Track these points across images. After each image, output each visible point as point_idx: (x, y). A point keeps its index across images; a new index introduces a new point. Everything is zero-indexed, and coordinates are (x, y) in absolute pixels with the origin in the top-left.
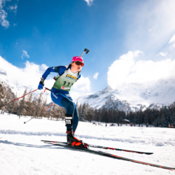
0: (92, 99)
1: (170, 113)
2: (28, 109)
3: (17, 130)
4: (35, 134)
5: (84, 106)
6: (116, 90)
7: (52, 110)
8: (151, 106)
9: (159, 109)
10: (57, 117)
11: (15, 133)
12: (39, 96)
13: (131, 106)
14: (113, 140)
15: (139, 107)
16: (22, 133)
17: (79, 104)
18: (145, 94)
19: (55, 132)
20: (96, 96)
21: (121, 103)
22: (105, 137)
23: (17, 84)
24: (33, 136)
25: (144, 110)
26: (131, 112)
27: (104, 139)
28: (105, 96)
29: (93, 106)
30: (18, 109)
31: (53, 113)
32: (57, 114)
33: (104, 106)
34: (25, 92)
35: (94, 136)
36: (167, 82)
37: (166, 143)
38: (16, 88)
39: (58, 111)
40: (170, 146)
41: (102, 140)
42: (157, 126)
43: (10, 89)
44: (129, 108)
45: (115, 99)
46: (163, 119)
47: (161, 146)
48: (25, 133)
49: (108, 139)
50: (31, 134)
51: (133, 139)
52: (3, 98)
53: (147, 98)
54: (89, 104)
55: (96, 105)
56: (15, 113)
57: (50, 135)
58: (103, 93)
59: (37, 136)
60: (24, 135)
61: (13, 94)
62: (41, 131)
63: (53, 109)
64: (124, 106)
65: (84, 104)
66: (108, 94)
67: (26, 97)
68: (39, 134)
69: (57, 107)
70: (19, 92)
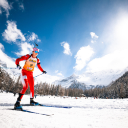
1: (107, 90)
2: (21, 88)
5: (58, 87)
6: (78, 77)
8: (97, 86)
9: (102, 88)
10: (41, 94)
15: (90, 87)
17: (55, 85)
18: (94, 79)
20: (65, 81)
21: (80, 85)
23: (14, 72)
25: (93, 88)
26: (86, 90)
28: (71, 80)
29: (64, 87)
30: (14, 89)
31: (38, 91)
32: (41, 92)
33: (70, 87)
36: (106, 72)
38: (13, 75)
39: (41, 90)
42: (100, 98)
43: (8, 75)
44: (85, 87)
45: (77, 82)
46: (103, 94)
52: (3, 81)
53: (95, 82)
56: (11, 92)
58: (70, 78)
61: (10, 78)
63: (38, 89)
64: (82, 86)
65: (59, 85)
66: (73, 79)
67: (20, 81)
69: (41, 88)
70: (15, 77)
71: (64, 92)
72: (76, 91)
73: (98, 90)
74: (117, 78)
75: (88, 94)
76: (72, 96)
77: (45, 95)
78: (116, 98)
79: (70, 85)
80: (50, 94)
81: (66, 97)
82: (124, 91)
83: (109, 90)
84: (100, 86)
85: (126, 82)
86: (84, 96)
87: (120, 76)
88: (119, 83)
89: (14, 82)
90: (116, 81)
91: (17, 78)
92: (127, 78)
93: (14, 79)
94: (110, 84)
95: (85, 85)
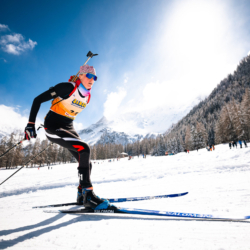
0: (84, 135)
6: (112, 122)
8: (147, 135)
12: (9, 138)
13: (128, 138)
15: (136, 138)
21: (118, 136)
25: (142, 139)
26: (129, 145)
28: (100, 129)
31: (33, 158)
33: (99, 142)
39: (40, 155)
42: (153, 154)
44: (126, 139)
45: (112, 132)
46: (158, 147)
53: (143, 128)
58: (97, 126)
63: (33, 153)
64: (121, 138)
69: (38, 150)
72: (110, 149)
74: (180, 118)
75: (133, 152)
76: (104, 159)
77: (48, 163)
78: (179, 151)
79: (98, 138)
80: (59, 160)
82: (191, 139)
83: (168, 140)
84: (152, 135)
85: (194, 124)
86: (126, 156)
87: (185, 115)
88: (184, 126)
90: (179, 124)
92: (195, 117)
94: (169, 130)
95: (126, 136)
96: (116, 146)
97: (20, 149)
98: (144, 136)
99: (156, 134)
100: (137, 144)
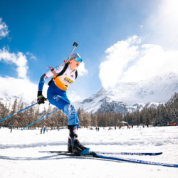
0: (86, 104)
1: (167, 111)
2: (20, 120)
3: (9, 144)
4: (29, 146)
5: (79, 112)
6: (111, 92)
7: (45, 119)
8: (147, 105)
9: (156, 108)
10: (52, 125)
11: (7, 147)
13: (127, 107)
14: (111, 144)
15: (135, 107)
16: (15, 147)
18: (140, 93)
19: (50, 142)
20: (91, 100)
21: (117, 105)
22: (103, 142)
23: (6, 95)
24: (27, 148)
25: (140, 110)
26: (128, 114)
27: (102, 144)
28: (100, 98)
29: (89, 111)
30: (9, 121)
31: (47, 122)
32: (51, 122)
33: (99, 110)
34: (16, 102)
35: (91, 142)
36: (161, 79)
37: (165, 142)
38: (5, 99)
39: (52, 119)
40: (169, 145)
41: (100, 146)
42: (156, 125)
44: (125, 109)
45: (111, 101)
46: (161, 118)
47: (160, 145)
48: (18, 146)
49: (106, 144)
50: (25, 146)
51: (131, 141)
53: (142, 97)
54: (84, 109)
55: (91, 110)
56: (6, 126)
57: (45, 145)
58: (97, 96)
59: (31, 148)
60: (17, 149)
62: (35, 142)
63: (47, 118)
64: (121, 108)
65: (79, 110)
66: (103, 97)
67: (17, 108)
68: (34, 146)
69: (50, 116)
70: (8, 102)
71: (89, 120)
72: (110, 117)
73: (150, 112)
75: (133, 121)
76: (104, 126)
77: (58, 127)
79: (98, 107)
81: (94, 128)
83: (172, 111)
84: (153, 105)
86: (125, 125)
89: (8, 111)
91: (13, 103)
93: (8, 105)
94: (172, 100)
95: (125, 105)
96: (116, 115)
97: (38, 114)
98: (144, 105)
99: (157, 104)
100: (136, 113)
